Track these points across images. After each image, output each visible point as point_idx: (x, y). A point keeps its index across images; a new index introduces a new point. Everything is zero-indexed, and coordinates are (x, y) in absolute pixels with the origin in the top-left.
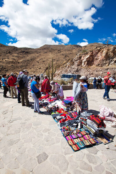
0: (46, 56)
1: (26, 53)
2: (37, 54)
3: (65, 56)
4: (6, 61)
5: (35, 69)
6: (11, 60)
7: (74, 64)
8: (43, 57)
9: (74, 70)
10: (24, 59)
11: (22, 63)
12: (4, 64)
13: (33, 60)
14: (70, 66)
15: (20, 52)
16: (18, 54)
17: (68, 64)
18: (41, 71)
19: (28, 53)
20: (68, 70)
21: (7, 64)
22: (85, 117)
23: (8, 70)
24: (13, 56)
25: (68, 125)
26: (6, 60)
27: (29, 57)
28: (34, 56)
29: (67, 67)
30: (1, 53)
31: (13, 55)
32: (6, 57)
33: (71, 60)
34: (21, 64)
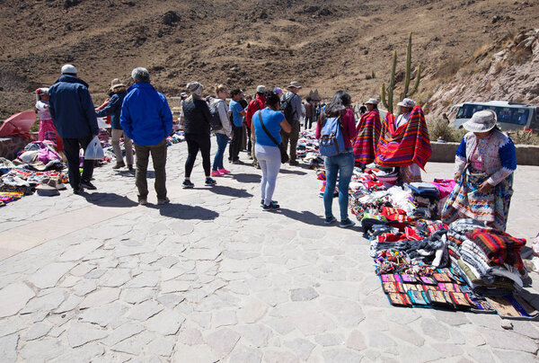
0: (400, 25)
1: (322, 13)
2: (367, 15)
3: (495, 21)
4: (249, 46)
5: (352, 78)
6: (266, 45)
7: (528, 59)
8: (387, 29)
9: (524, 85)
10: (312, 39)
11: (302, 53)
12: (243, 59)
13: (344, 40)
14: (506, 65)
15: (300, 13)
16: (293, 20)
17: (498, 59)
18: (375, 86)
19: (329, 13)
20: (495, 85)
21: (251, 57)
22: (460, 233)
23: (252, 81)
24: (275, 29)
25: (400, 250)
26: (251, 43)
27: (333, 31)
28: (354, 26)
29: (493, 70)
30: (236, 20)
31: (274, 23)
32: (249, 33)
33: (517, 36)
34: (299, 60)
